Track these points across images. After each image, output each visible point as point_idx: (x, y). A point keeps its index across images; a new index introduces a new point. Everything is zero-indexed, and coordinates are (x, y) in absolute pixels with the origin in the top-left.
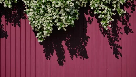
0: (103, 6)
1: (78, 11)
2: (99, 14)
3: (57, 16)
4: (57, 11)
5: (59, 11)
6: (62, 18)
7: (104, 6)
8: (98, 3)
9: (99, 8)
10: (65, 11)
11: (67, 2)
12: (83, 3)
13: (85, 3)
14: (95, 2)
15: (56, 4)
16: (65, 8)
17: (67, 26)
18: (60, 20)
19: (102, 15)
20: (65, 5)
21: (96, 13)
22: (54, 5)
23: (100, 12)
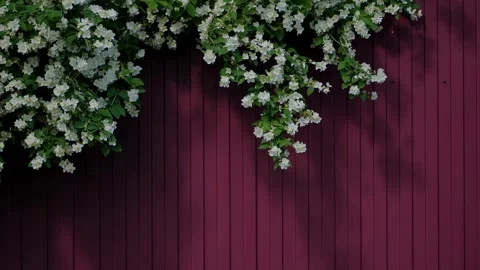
0: (266, 44)
1: (138, 69)
2: (246, 88)
3: (26, 97)
4: (27, 70)
5: (40, 72)
6: (51, 106)
7: (272, 46)
8: (240, 29)
9: (245, 57)
10: (69, 71)
11: (79, 25)
12: (162, 28)
13: (174, 29)
14: (227, 23)
15: (21, 36)
16: (71, 54)
17: (77, 148)
18: (40, 120)
19: (262, 90)
20: (71, 38)
21: (232, 83)
22: (11, 40)
23: (250, 76)
